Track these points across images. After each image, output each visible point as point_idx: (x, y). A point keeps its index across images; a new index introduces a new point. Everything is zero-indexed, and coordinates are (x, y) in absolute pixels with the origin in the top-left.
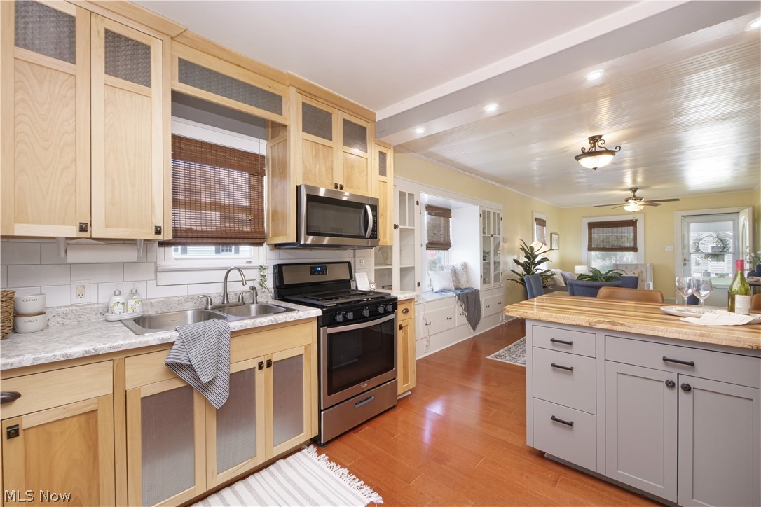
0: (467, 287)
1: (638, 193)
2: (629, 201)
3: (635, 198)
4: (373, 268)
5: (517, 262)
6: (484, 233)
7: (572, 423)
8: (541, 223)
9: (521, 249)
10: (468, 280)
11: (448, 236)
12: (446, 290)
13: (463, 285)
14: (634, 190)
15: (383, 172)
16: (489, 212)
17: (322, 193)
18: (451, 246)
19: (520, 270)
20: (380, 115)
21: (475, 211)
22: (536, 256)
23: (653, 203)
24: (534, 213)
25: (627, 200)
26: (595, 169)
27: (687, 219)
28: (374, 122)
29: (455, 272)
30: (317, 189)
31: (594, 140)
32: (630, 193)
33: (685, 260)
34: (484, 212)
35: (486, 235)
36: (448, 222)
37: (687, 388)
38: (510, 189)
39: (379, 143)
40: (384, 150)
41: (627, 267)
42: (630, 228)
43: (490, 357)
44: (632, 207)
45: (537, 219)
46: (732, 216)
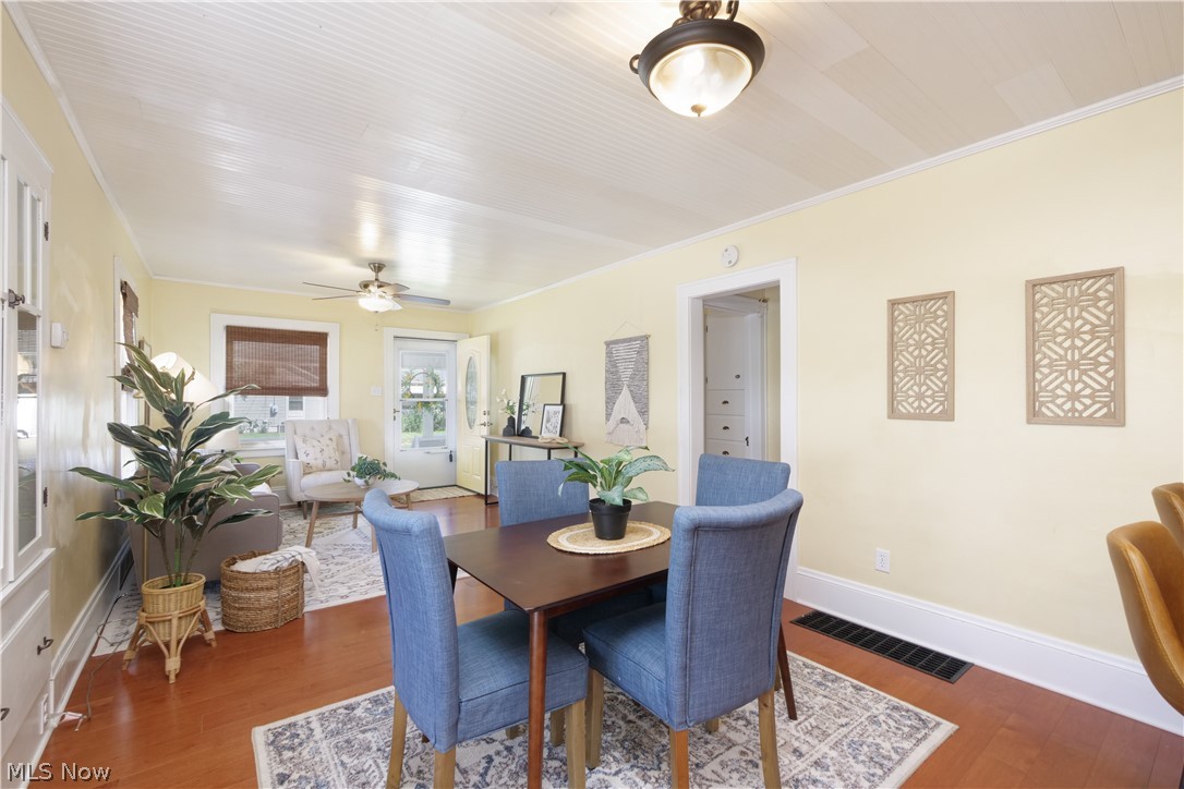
2: (372, 289)
3: (380, 285)
8: (130, 298)
14: (379, 265)
27: (399, 342)
33: (394, 411)
41: (313, 429)
42: (315, 349)
44: (374, 302)
45: (125, 286)
46: (447, 346)
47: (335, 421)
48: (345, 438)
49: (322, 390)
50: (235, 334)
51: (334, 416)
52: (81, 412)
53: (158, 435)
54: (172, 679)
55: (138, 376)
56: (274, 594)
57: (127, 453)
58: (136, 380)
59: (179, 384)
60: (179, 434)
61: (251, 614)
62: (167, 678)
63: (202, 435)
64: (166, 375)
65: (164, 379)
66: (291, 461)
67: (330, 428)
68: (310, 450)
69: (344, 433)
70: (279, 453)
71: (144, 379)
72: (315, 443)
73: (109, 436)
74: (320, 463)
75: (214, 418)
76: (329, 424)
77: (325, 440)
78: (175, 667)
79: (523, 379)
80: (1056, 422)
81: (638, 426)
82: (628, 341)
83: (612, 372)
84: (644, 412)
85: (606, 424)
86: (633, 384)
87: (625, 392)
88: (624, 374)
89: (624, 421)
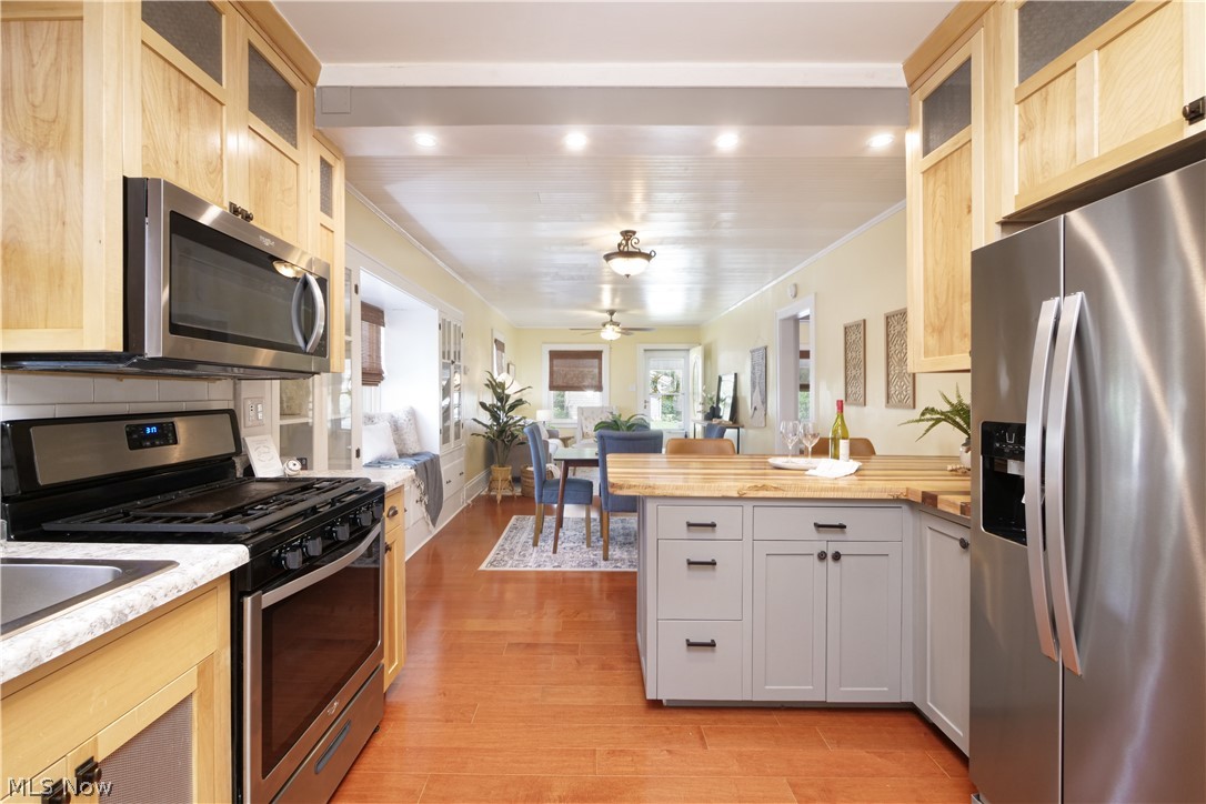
0: (417, 451)
1: (616, 317)
2: (607, 326)
3: (613, 323)
4: (277, 422)
5: (483, 405)
6: (444, 358)
7: (713, 641)
8: (500, 346)
9: (487, 385)
10: (419, 440)
11: (379, 357)
12: (384, 459)
13: (413, 448)
14: (612, 313)
15: (326, 206)
16: (450, 323)
17: (208, 218)
18: (382, 379)
19: (486, 418)
20: (331, 74)
21: (431, 317)
22: (508, 396)
23: (627, 331)
24: (495, 332)
25: (604, 325)
26: (628, 276)
27: (649, 354)
28: (313, 84)
29: (396, 428)
30: (201, 205)
31: (627, 235)
32: (606, 317)
33: (645, 402)
34: (444, 320)
35: (446, 361)
36: (378, 332)
37: (837, 557)
38: (471, 288)
39: (322, 138)
40: (330, 159)
41: (591, 411)
42: (596, 361)
43: (483, 567)
44: (610, 334)
45: (496, 341)
46: (683, 353)
49: (599, 388)
50: (554, 355)
51: (607, 405)
53: (497, 408)
54: (499, 502)
55: (491, 385)
57: (487, 414)
58: (489, 385)
59: (502, 385)
60: (504, 407)
61: (530, 490)
62: (497, 501)
63: (513, 407)
65: (499, 384)
67: (602, 412)
73: (479, 406)
75: (516, 401)
76: (602, 409)
77: (598, 419)
78: (499, 498)
79: (720, 379)
80: (895, 407)
81: (760, 412)
82: (758, 350)
83: (753, 373)
84: (765, 401)
85: (750, 411)
86: (761, 383)
87: (757, 388)
88: (757, 375)
89: (755, 409)
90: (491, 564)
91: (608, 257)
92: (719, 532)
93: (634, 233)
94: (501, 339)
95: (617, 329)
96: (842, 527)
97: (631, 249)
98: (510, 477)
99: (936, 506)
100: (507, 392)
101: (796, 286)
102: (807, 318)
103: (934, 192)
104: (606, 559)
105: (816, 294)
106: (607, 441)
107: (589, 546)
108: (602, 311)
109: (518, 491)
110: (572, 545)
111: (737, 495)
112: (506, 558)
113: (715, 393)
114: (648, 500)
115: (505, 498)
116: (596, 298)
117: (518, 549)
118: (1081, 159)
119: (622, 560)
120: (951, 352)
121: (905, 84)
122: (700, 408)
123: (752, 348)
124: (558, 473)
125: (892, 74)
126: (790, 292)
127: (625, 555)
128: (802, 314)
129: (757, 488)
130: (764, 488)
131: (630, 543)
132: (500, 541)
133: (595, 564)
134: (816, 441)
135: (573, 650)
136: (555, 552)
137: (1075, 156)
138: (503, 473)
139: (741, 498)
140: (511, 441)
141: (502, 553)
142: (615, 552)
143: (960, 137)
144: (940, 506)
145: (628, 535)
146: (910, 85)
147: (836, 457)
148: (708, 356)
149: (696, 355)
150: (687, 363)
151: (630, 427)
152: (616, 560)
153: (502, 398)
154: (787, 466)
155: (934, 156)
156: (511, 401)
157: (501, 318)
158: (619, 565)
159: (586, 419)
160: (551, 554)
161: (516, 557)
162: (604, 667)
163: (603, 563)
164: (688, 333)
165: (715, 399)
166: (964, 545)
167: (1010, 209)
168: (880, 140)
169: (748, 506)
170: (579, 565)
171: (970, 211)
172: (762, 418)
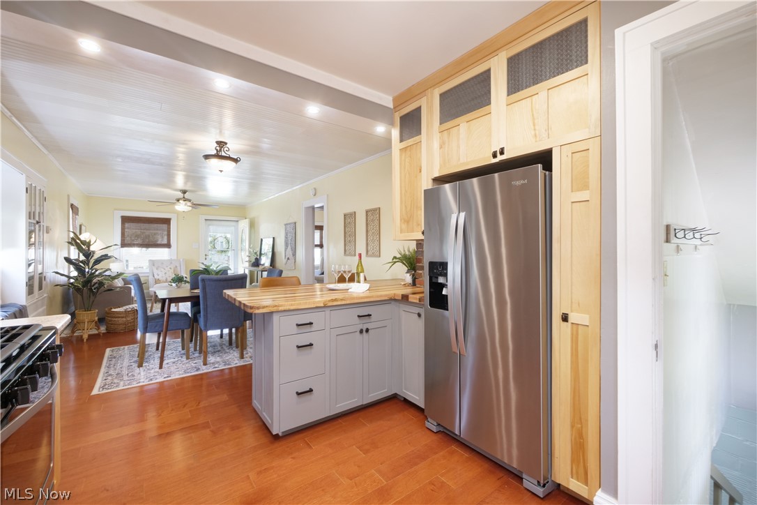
1: (187, 196)
2: (180, 201)
3: (185, 200)
5: (68, 260)
6: (30, 218)
7: (311, 389)
8: (75, 210)
14: (184, 192)
16: (35, 187)
22: (94, 252)
23: (197, 206)
25: (178, 200)
27: (208, 222)
31: (221, 144)
32: (181, 195)
33: (206, 255)
34: (30, 185)
35: (32, 221)
37: (367, 330)
41: (162, 263)
42: (165, 226)
43: (95, 391)
44: (182, 207)
45: (72, 205)
46: (234, 223)
47: (174, 260)
48: (179, 268)
49: (168, 245)
50: (125, 220)
51: (175, 258)
52: (55, 254)
53: (82, 262)
54: (85, 340)
55: (75, 242)
56: (124, 319)
57: (72, 268)
58: (73, 243)
59: (89, 244)
60: (89, 262)
61: (116, 326)
62: (83, 340)
63: (98, 261)
64: (85, 241)
65: (84, 243)
66: (151, 277)
67: (171, 263)
68: (160, 273)
69: (178, 265)
70: (147, 275)
71: (76, 242)
72: (162, 270)
73: (64, 261)
74: (164, 279)
75: (102, 256)
76: (171, 261)
77: (168, 269)
78: (85, 337)
79: (262, 240)
80: (371, 256)
81: (292, 261)
82: (290, 224)
83: (286, 238)
84: (294, 254)
85: (284, 261)
86: (291, 243)
87: (289, 246)
88: (290, 238)
89: (288, 259)
90: (103, 388)
91: (207, 157)
92: (314, 327)
93: (226, 144)
94: (75, 204)
95: (189, 204)
96: (369, 315)
97: (223, 154)
98: (96, 318)
99: (408, 300)
100: (92, 248)
101: (315, 189)
102: (322, 208)
103: (405, 160)
104: (205, 364)
105: (328, 195)
106: (207, 283)
107: (188, 358)
108: (176, 190)
109: (103, 329)
110: (173, 360)
111: (322, 305)
112: (116, 381)
113: (258, 249)
114: (274, 314)
115: (91, 337)
116: (169, 180)
117: (125, 371)
118: (462, 161)
119: (217, 362)
120: (413, 231)
121: (392, 107)
122: (247, 259)
123: (286, 223)
124: (157, 309)
125: (387, 101)
126: (312, 193)
127: (218, 359)
128: (316, 206)
129: (333, 300)
130: (336, 300)
131: (219, 351)
132: (103, 369)
133: (198, 369)
134: (350, 275)
135: (205, 426)
136: (161, 367)
137: (459, 159)
138: (91, 316)
139: (325, 306)
140: (98, 289)
141: (110, 378)
142: (211, 359)
143: (416, 139)
144: (410, 300)
145: (214, 346)
146: (394, 108)
147: (359, 282)
148: (252, 225)
149: (244, 225)
150: (237, 229)
151: (217, 273)
152: (213, 363)
153: (88, 255)
154: (337, 288)
155: (404, 144)
156: (96, 256)
157: (75, 186)
158: (216, 366)
159: (157, 269)
160: (157, 370)
161: (125, 378)
162: (233, 429)
163: (204, 367)
164: (236, 210)
165: (258, 253)
166: (419, 315)
167: (437, 175)
168: (380, 129)
169: (328, 311)
170: (185, 372)
171: (420, 172)
172: (293, 264)
